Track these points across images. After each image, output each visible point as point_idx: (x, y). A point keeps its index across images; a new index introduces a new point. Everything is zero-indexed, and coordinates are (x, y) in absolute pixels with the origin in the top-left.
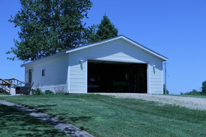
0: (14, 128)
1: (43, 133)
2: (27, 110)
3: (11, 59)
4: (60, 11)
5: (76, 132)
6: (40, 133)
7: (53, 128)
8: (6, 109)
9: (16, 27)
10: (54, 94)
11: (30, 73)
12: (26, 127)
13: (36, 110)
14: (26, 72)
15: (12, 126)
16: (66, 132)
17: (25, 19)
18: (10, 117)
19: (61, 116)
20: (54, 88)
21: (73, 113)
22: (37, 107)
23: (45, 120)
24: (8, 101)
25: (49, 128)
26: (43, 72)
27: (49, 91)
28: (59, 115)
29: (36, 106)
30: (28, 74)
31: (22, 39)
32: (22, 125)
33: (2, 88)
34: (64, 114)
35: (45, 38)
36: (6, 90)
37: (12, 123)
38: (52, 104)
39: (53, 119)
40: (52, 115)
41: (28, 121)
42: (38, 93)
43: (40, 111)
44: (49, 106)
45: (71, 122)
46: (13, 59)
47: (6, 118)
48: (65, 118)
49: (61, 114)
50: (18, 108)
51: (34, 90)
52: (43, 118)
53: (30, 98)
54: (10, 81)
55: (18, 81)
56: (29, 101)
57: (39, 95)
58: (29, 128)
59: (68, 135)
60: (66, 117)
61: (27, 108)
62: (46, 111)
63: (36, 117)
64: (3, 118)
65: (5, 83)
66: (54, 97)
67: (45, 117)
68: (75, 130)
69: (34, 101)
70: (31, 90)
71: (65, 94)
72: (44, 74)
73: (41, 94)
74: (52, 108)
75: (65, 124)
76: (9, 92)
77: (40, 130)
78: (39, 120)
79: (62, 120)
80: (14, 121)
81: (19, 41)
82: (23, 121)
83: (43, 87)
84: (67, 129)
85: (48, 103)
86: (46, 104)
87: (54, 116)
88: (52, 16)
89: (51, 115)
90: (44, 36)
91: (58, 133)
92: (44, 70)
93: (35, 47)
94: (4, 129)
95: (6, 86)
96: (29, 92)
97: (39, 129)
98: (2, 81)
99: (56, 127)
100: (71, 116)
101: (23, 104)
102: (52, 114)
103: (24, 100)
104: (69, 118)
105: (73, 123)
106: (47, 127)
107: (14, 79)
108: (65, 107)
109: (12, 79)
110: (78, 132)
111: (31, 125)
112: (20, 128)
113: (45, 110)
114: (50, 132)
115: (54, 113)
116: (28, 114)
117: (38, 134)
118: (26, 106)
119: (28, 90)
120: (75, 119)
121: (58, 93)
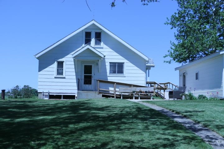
0: (155, 131)
1: (182, 138)
2: (173, 115)
3: (167, 62)
4: (221, 6)
5: (217, 141)
6: (179, 138)
7: (193, 135)
8: (153, 113)
9: (172, 28)
10: (207, 99)
11: (184, 77)
12: (167, 132)
13: (182, 115)
14: (180, 76)
15: (154, 130)
16: (206, 140)
17: (181, 19)
18: (155, 121)
19: (206, 123)
20: (208, 93)
21: (220, 121)
22: (184, 113)
23: (189, 126)
24: (158, 105)
25: (189, 134)
26: (197, 75)
27: (202, 96)
28: (204, 122)
29: (183, 111)
30: (182, 78)
31: (179, 41)
32: (163, 129)
33: (157, 92)
34: (210, 121)
35: (203, 38)
36: (161, 94)
37: (155, 126)
38: (200, 110)
39: (196, 126)
40: (197, 122)
41: (171, 126)
42: (191, 97)
43: (185, 117)
44: (197, 111)
45: (216, 129)
46: (170, 62)
47: (150, 122)
48: (209, 125)
49: (207, 121)
50: (165, 113)
51: (187, 95)
52: (187, 124)
53: (180, 103)
54: (166, 85)
55: (173, 85)
56: (178, 106)
57: (192, 99)
58: (169, 133)
59: (207, 143)
60: (212, 124)
61: (174, 113)
62: (192, 117)
63: (180, 123)
64: (148, 122)
65: (160, 87)
66: (206, 102)
67: (189, 123)
68: (216, 138)
69: (182, 106)
70: (183, 95)
71: (221, 99)
72: (198, 77)
73: (194, 98)
74: (199, 114)
75: (209, 131)
76: (163, 96)
77: (179, 136)
78: (181, 125)
79: (206, 127)
80: (157, 125)
81: (176, 43)
82: (166, 126)
83: (196, 92)
84: (207, 137)
85: (196, 109)
86: (194, 110)
87: (199, 123)
88: (211, 12)
89: (195, 121)
90: (202, 36)
91: (197, 139)
92: (198, 73)
93: (192, 48)
94: (147, 132)
95: (161, 90)
96: (182, 96)
97: (178, 134)
98: (157, 85)
99: (197, 134)
100: (218, 124)
101: (171, 108)
102: (197, 120)
103: (173, 105)
104: (213, 126)
105: (218, 131)
106: (188, 133)
107: (169, 83)
108: (214, 113)
109: (167, 83)
110: (220, 140)
111: (172, 130)
112: (162, 132)
113: (191, 115)
114: (189, 139)
115: (199, 120)
116: (173, 119)
117: (176, 140)
118: (173, 111)
119: (181, 95)
120: (220, 127)
121: (212, 98)
